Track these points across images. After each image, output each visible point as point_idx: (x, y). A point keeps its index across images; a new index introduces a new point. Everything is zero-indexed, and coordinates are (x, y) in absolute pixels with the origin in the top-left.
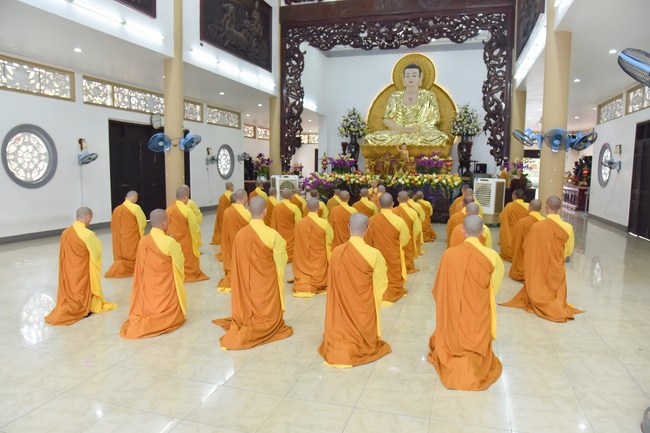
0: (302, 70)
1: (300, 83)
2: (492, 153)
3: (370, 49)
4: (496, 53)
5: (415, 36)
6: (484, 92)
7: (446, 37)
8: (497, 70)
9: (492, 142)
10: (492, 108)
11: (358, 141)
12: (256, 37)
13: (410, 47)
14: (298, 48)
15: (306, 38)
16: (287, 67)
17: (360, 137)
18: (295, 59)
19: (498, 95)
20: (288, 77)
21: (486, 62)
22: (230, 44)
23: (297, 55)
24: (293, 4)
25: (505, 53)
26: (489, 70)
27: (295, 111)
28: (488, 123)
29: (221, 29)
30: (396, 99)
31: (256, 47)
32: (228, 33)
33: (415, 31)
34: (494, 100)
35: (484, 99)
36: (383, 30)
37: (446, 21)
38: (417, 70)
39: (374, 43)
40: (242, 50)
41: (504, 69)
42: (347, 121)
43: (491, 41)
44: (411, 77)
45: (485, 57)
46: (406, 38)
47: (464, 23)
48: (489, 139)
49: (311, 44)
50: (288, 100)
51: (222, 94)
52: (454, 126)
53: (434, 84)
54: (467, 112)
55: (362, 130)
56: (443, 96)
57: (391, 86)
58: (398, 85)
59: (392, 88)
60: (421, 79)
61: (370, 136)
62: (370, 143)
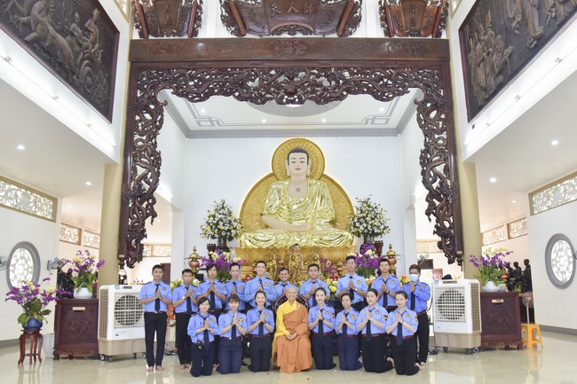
0: (159, 128)
1: (155, 145)
2: (440, 245)
3: (263, 103)
4: (433, 114)
5: (325, 89)
6: (422, 164)
7: (367, 93)
8: (436, 136)
9: (439, 230)
10: (435, 185)
11: (229, 244)
12: (90, 58)
13: (318, 103)
14: (155, 97)
15: (168, 84)
16: (136, 122)
17: (231, 239)
18: (149, 111)
19: (440, 169)
20: (137, 137)
21: (421, 127)
22: (35, 40)
23: (152, 107)
24: (151, 37)
25: (443, 116)
26: (426, 136)
27: (147, 187)
28: (432, 205)
29: (23, 9)
30: (279, 191)
31: (89, 74)
32: (37, 22)
33: (326, 83)
34: (437, 175)
35: (423, 173)
36: (281, 79)
37: (366, 74)
38: (304, 155)
39: (268, 96)
40: (60, 64)
41: (444, 135)
42: (214, 216)
43: (426, 101)
44: (298, 163)
45: (419, 120)
46: (313, 91)
47: (389, 77)
48: (436, 226)
49: (176, 93)
50: (135, 170)
51: (21, 147)
52: (355, 223)
53: (323, 175)
54: (369, 206)
55: (235, 229)
56: (336, 189)
57: (270, 176)
58: (278, 175)
59: (270, 178)
60: (309, 167)
61: (248, 235)
62: (249, 244)
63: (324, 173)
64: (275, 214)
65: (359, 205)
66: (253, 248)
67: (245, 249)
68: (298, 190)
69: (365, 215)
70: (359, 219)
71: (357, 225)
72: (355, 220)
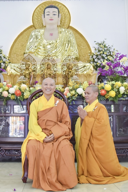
38: (56, 10)
44: (51, 15)
52: (94, 59)
53: (69, 27)
54: (105, 46)
55: (4, 63)
56: (79, 36)
57: (31, 27)
58: (37, 26)
59: (31, 29)
60: (60, 19)
61: (13, 65)
62: (13, 72)
63: (70, 25)
64: (34, 53)
65: (97, 46)
66: (16, 75)
67: (10, 75)
68: (51, 35)
69: (102, 52)
70: (97, 56)
71: (96, 60)
72: (95, 57)
